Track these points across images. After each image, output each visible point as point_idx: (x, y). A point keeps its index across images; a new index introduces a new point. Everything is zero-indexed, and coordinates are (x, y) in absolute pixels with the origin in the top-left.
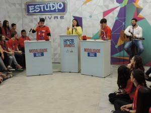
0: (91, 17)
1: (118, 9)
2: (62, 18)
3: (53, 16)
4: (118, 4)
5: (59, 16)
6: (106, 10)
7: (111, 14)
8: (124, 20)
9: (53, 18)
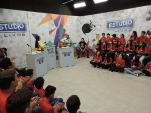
0: (43, 34)
1: (56, 30)
2: (23, 35)
3: (16, 34)
4: (56, 27)
5: (21, 34)
6: (50, 30)
7: (53, 33)
8: (59, 36)
9: (16, 35)
